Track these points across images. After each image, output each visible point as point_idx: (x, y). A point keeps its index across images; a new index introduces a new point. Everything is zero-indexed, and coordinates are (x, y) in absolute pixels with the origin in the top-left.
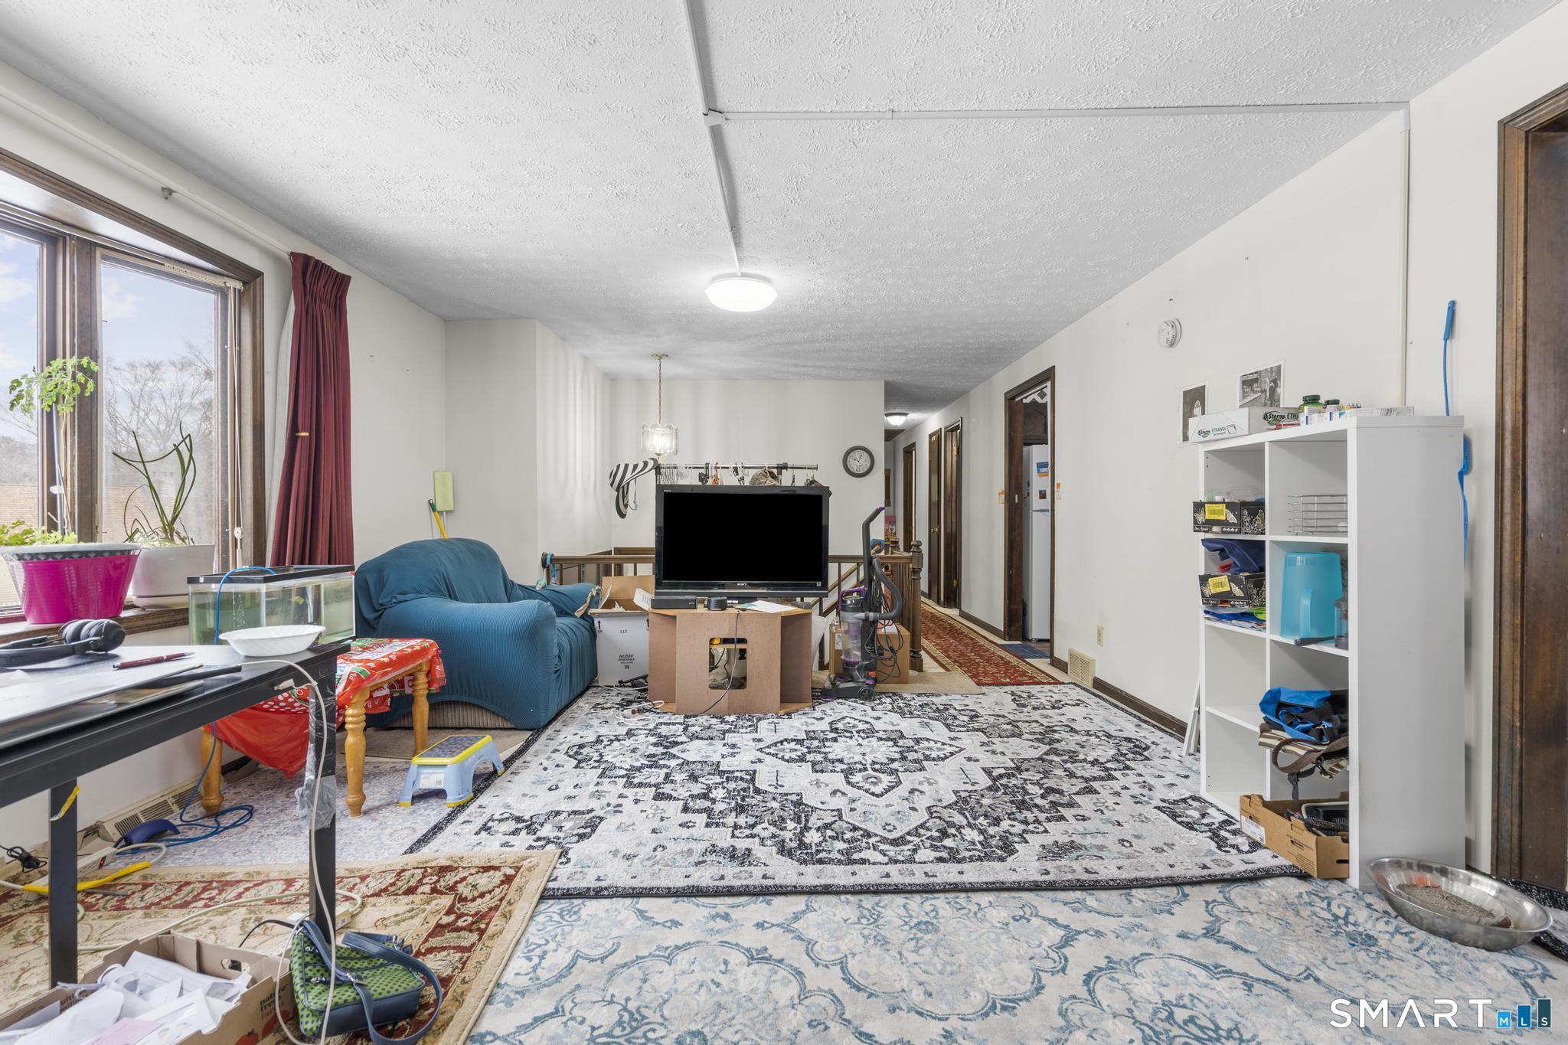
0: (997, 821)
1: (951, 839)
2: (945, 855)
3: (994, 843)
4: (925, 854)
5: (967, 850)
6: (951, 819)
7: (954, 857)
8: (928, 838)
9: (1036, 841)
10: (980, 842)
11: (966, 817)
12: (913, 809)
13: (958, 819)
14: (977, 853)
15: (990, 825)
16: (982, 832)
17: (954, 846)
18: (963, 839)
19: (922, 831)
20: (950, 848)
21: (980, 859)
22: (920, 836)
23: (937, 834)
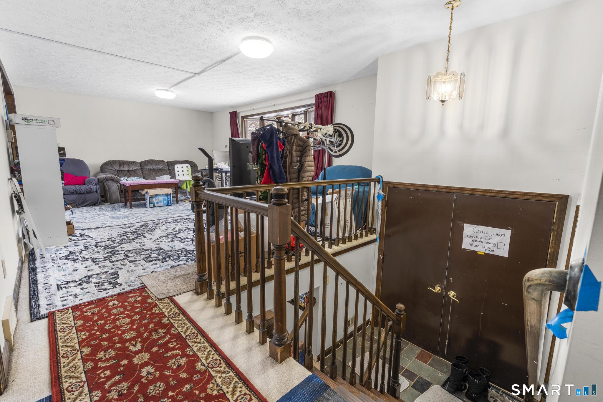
3: (145, 225)
5: (152, 224)
9: (135, 227)
21: (149, 223)
23: (159, 224)
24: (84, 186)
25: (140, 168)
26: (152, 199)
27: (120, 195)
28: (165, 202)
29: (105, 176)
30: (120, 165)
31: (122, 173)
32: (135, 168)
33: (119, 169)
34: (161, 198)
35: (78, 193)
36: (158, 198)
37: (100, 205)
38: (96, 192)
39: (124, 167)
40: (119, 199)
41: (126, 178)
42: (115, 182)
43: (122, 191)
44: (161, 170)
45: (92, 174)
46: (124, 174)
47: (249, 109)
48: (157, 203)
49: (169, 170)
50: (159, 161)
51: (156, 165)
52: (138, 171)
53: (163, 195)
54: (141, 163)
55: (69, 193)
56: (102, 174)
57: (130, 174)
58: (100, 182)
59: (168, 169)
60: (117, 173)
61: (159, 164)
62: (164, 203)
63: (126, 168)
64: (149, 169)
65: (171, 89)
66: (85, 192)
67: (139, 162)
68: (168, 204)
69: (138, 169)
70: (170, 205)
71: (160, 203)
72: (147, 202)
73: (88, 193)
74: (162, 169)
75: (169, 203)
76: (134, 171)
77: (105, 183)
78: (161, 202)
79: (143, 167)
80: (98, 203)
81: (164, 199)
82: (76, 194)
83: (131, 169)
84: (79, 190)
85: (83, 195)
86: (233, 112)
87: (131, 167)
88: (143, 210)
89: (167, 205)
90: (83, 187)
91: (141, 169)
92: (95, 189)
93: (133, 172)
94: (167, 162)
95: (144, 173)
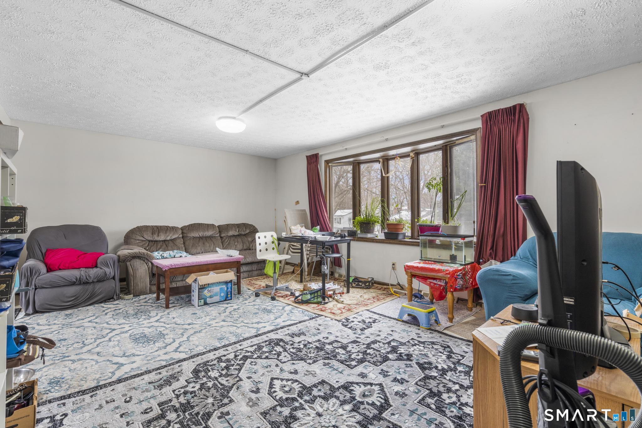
0: (202, 386)
1: (223, 367)
2: (224, 358)
3: (203, 373)
4: (231, 356)
5: (215, 365)
6: (227, 379)
7: (219, 359)
8: (234, 365)
9: (182, 382)
10: (209, 371)
11: (219, 383)
12: (249, 378)
13: (223, 381)
14: (210, 364)
15: (206, 383)
16: (210, 377)
17: (221, 364)
18: (218, 370)
19: (238, 367)
20: (222, 362)
21: (208, 362)
22: (238, 364)
23: (231, 368)
24: (95, 270)
25: (181, 236)
26: (203, 292)
27: (150, 281)
28: (222, 294)
29: (129, 251)
30: (153, 233)
31: (156, 244)
32: (174, 237)
33: (151, 239)
34: (216, 289)
35: (84, 283)
36: (212, 288)
37: (117, 300)
38: (114, 278)
39: (158, 236)
40: (148, 288)
41: (161, 253)
42: (144, 261)
43: (154, 275)
44: (210, 238)
45: (111, 247)
46: (159, 247)
47: (341, 148)
48: (211, 297)
49: (221, 238)
50: (208, 225)
51: (204, 231)
52: (178, 241)
53: (220, 283)
54: (183, 229)
55: (67, 284)
56: (126, 247)
57: (166, 245)
58: (122, 262)
59: (220, 236)
60: (148, 245)
61: (208, 230)
62: (221, 296)
63: (162, 237)
64: (194, 238)
65: (240, 117)
66: (95, 280)
67: (180, 227)
68: (227, 298)
69: (178, 238)
70: (229, 298)
71: (215, 298)
72: (195, 295)
73: (99, 281)
74: (212, 237)
75: (229, 296)
76: (173, 240)
77: (128, 263)
78: (216, 295)
79: (185, 235)
80: (115, 297)
81: (221, 289)
82: (80, 284)
83: (168, 238)
84: (85, 278)
85: (92, 285)
86: (313, 155)
87: (169, 235)
88: (188, 311)
89: (226, 300)
90: (93, 272)
91: (183, 237)
92: (112, 274)
93: (171, 242)
94: (219, 227)
95: (187, 243)
